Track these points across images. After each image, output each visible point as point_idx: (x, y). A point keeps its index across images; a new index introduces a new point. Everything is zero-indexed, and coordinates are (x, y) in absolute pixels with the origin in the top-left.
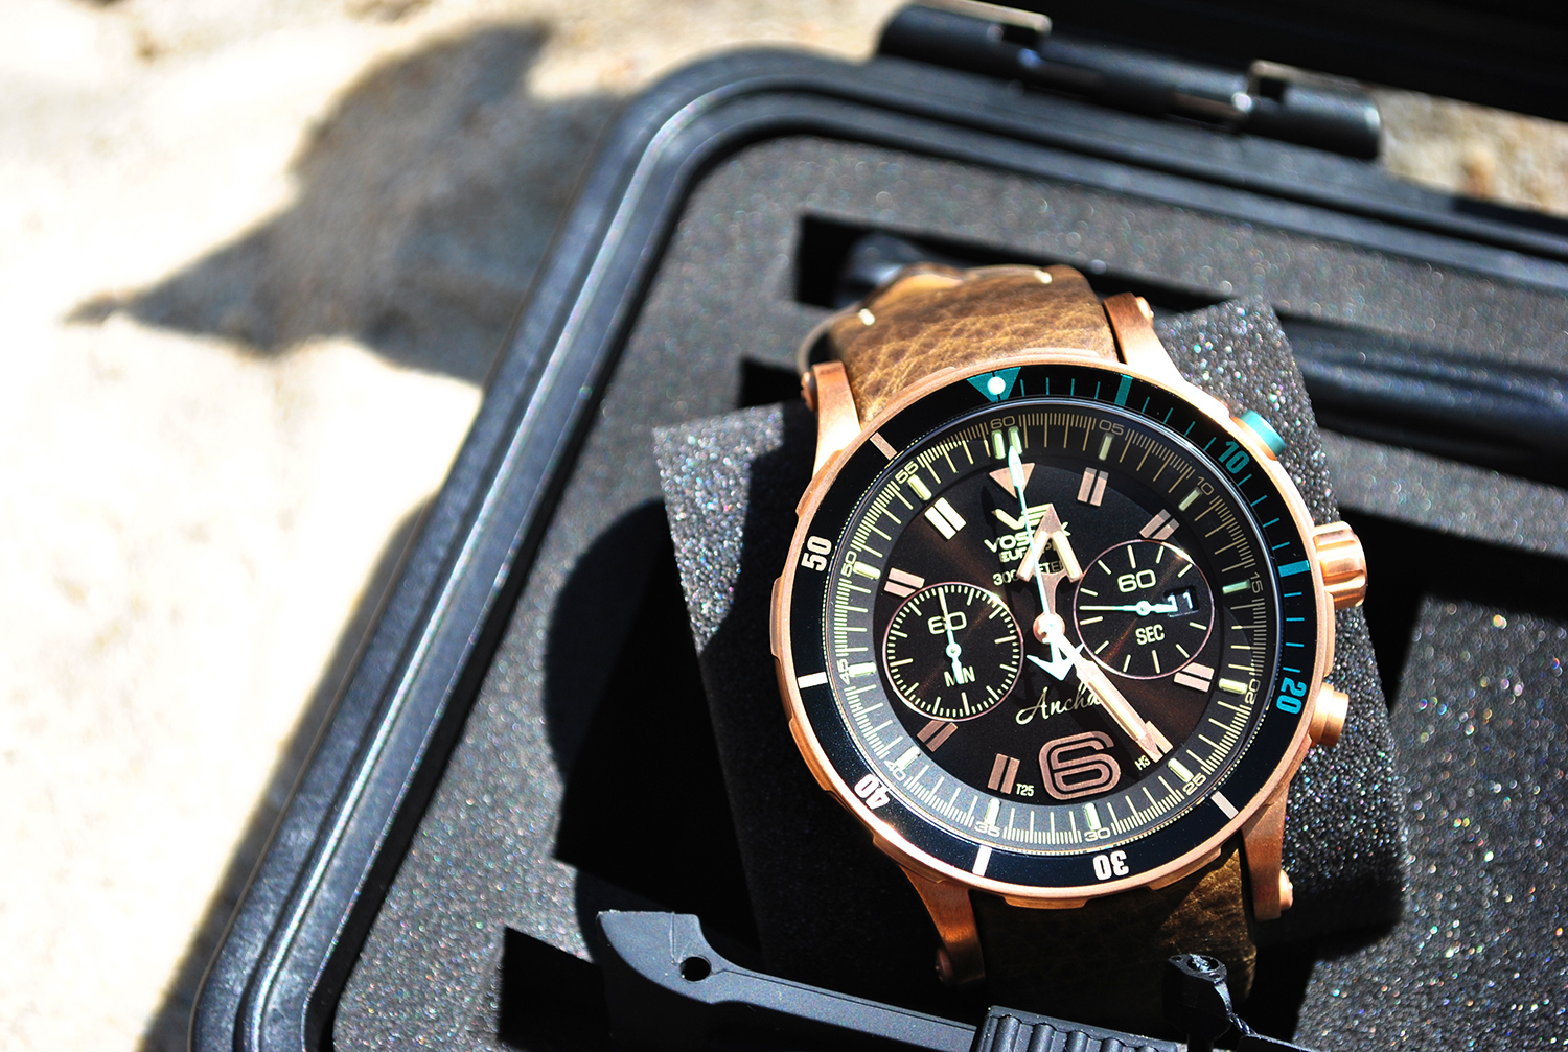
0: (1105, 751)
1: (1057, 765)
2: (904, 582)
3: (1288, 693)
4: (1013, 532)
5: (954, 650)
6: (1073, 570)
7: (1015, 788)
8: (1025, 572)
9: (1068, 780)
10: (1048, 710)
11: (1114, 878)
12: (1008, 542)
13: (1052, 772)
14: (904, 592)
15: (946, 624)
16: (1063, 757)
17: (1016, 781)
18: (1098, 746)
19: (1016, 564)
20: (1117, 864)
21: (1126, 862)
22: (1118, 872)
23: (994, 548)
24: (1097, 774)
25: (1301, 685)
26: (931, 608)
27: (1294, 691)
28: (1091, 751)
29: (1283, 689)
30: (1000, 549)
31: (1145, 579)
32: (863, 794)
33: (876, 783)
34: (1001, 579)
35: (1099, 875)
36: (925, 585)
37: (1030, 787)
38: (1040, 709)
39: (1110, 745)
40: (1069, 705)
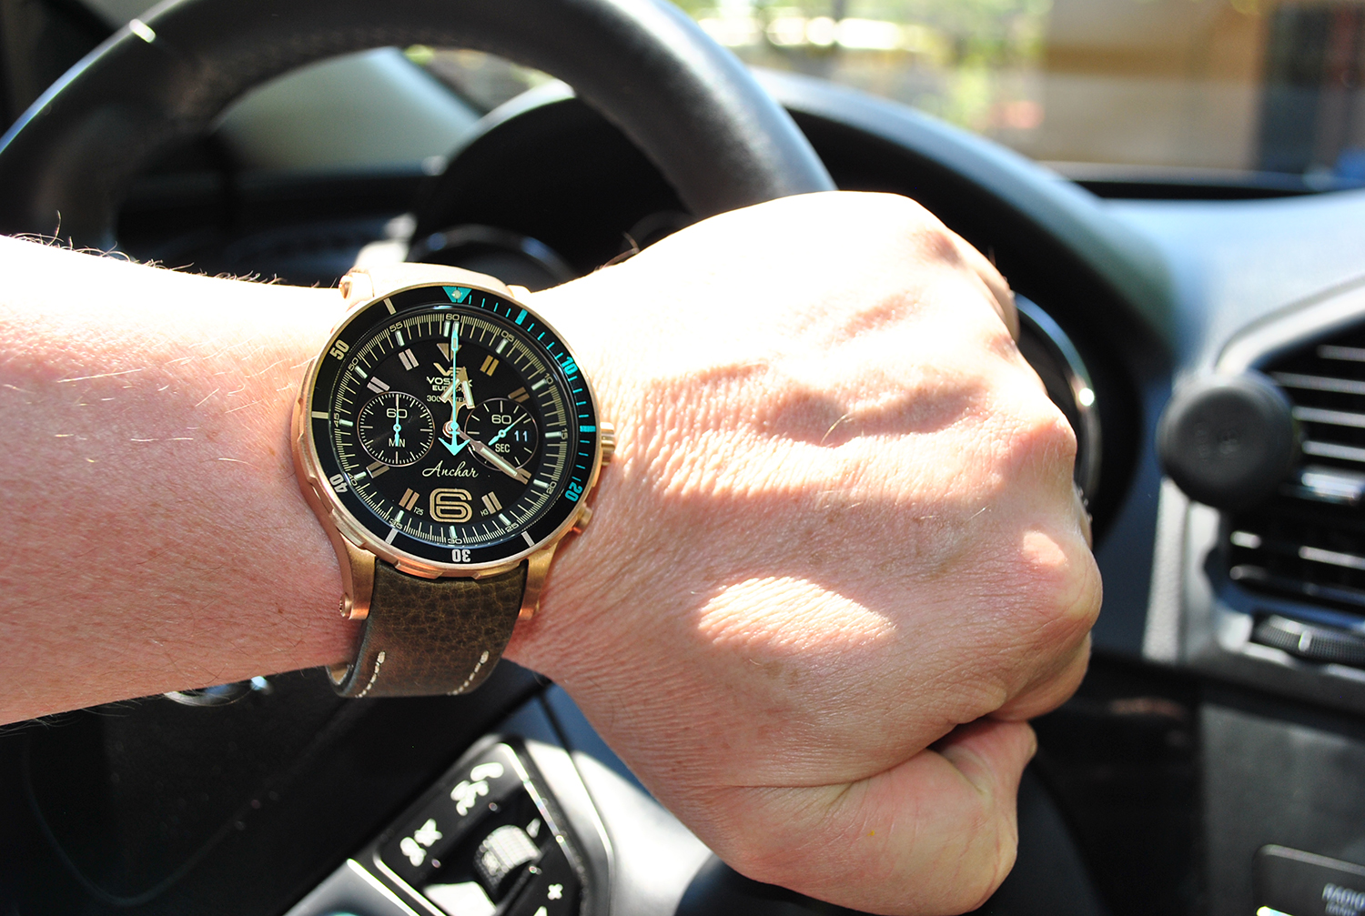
0: (467, 501)
1: (439, 502)
2: (378, 385)
3: (572, 490)
4: (443, 377)
5: (397, 428)
6: (470, 403)
7: (413, 508)
8: (444, 398)
9: (443, 511)
10: (440, 473)
11: (462, 562)
12: (439, 381)
13: (436, 505)
14: (378, 391)
15: (395, 413)
16: (443, 499)
17: (415, 505)
18: (463, 498)
19: (440, 393)
20: (465, 556)
21: (470, 556)
22: (464, 560)
23: (431, 382)
24: (459, 512)
25: (580, 487)
26: (390, 403)
27: (575, 489)
28: (458, 499)
29: (570, 488)
30: (434, 383)
31: (506, 420)
32: (334, 483)
33: (342, 480)
34: (430, 398)
35: (454, 559)
36: (389, 390)
37: (421, 511)
38: (436, 471)
39: (470, 498)
40: (453, 473)
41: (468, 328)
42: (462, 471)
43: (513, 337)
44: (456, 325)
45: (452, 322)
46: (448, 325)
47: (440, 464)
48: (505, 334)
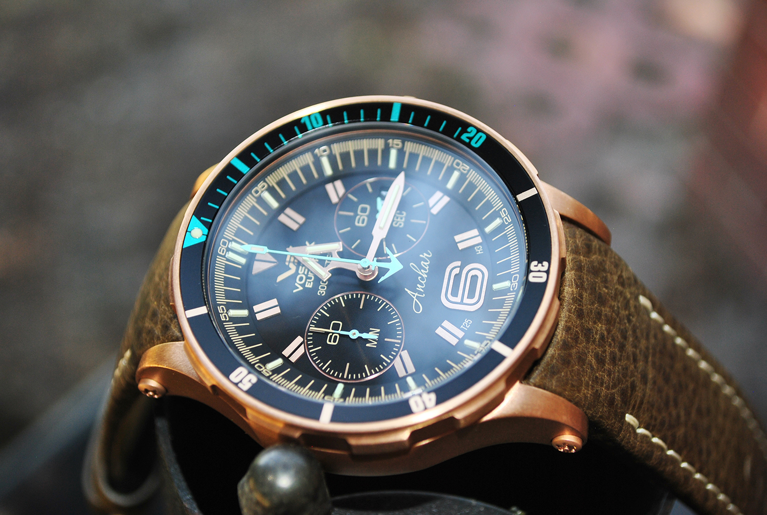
0: (462, 268)
1: (458, 299)
2: (295, 349)
3: (471, 139)
4: (297, 273)
5: (354, 334)
6: (338, 246)
7: (462, 330)
8: (325, 274)
9: (471, 295)
10: (420, 292)
11: (548, 272)
12: (301, 279)
13: (462, 303)
14: (301, 351)
15: (334, 335)
16: (455, 294)
17: (459, 328)
18: (457, 271)
19: (318, 280)
20: (540, 267)
21: (540, 262)
22: (545, 268)
23: (301, 288)
24: (475, 278)
25: (469, 129)
26: (320, 338)
27: (471, 135)
28: (458, 277)
29: (467, 141)
30: (303, 285)
31: (364, 210)
32: (422, 407)
33: (418, 399)
34: (322, 291)
35: (543, 280)
36: (303, 337)
37: (466, 321)
38: (417, 297)
39: (459, 263)
40: (423, 279)
41: (239, 234)
42: (421, 268)
43: (261, 184)
44: (234, 245)
45: (228, 250)
46: (231, 255)
47: (409, 292)
48: (257, 192)
